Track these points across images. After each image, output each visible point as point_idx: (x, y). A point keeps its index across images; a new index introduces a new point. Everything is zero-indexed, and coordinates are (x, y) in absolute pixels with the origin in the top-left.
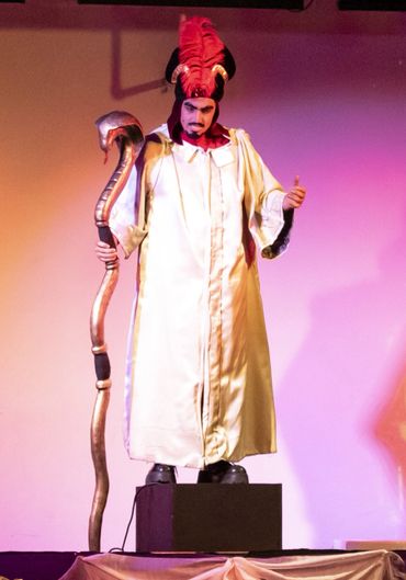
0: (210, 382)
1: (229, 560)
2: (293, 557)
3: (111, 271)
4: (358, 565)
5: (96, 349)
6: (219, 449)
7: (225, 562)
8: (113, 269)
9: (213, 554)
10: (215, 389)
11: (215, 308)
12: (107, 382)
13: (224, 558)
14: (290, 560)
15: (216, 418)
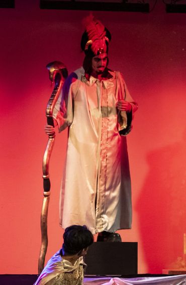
0: (100, 193)
1: (112, 279)
2: (143, 278)
3: (51, 139)
4: (174, 282)
5: (45, 176)
6: (103, 226)
7: (110, 280)
8: (52, 138)
9: (104, 276)
10: (102, 196)
11: (104, 158)
12: (48, 192)
13: (109, 278)
14: (141, 279)
15: (102, 211)
